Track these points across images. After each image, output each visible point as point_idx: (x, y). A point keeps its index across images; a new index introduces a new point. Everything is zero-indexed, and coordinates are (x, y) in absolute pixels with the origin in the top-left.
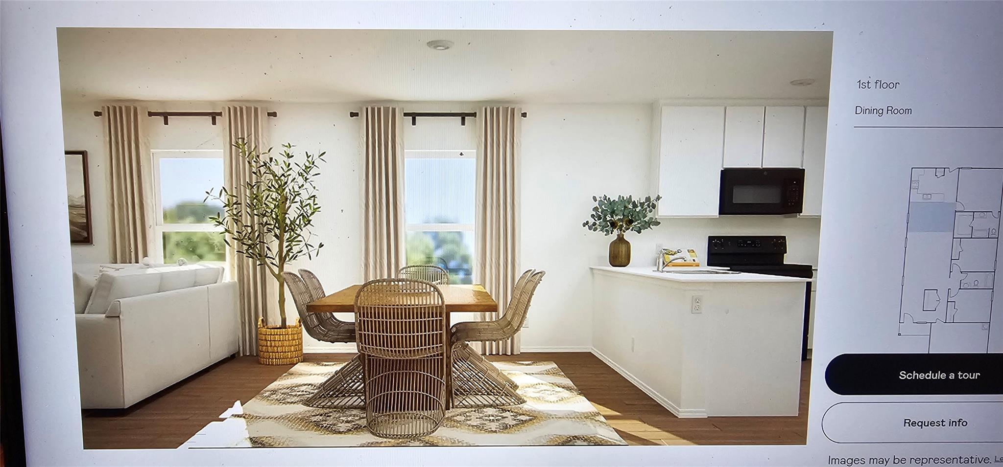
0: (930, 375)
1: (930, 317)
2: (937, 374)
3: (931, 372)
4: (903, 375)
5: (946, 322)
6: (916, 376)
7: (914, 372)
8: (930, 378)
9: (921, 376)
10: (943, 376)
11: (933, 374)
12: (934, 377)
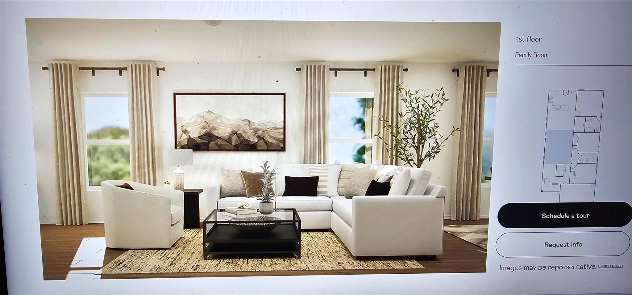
0: (560, 216)
1: (560, 180)
2: (564, 215)
3: (560, 214)
4: (544, 216)
5: (569, 184)
6: (552, 216)
7: (551, 214)
8: (560, 217)
9: (555, 216)
10: (568, 216)
11: (562, 215)
12: (563, 217)
